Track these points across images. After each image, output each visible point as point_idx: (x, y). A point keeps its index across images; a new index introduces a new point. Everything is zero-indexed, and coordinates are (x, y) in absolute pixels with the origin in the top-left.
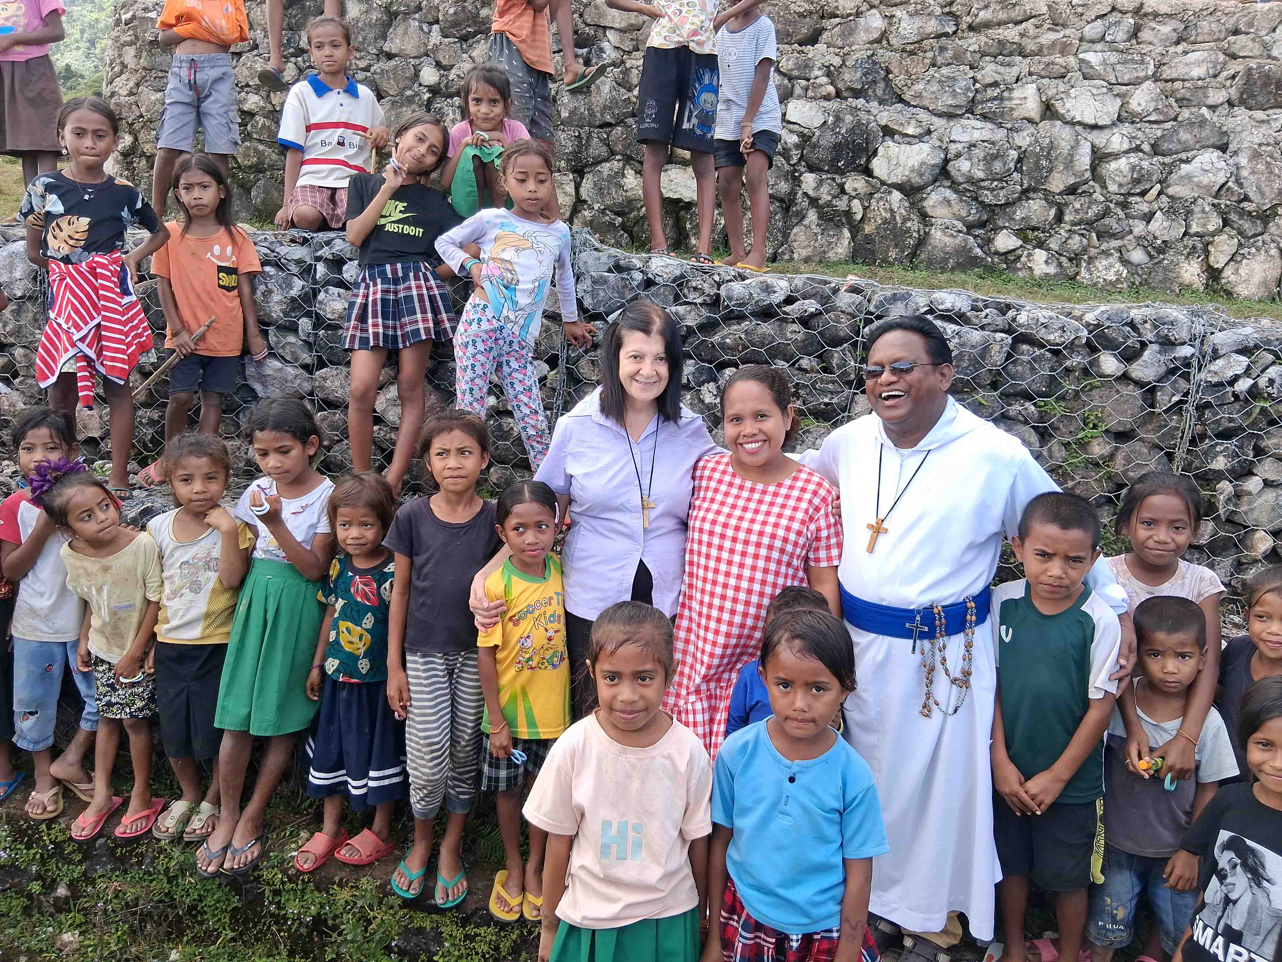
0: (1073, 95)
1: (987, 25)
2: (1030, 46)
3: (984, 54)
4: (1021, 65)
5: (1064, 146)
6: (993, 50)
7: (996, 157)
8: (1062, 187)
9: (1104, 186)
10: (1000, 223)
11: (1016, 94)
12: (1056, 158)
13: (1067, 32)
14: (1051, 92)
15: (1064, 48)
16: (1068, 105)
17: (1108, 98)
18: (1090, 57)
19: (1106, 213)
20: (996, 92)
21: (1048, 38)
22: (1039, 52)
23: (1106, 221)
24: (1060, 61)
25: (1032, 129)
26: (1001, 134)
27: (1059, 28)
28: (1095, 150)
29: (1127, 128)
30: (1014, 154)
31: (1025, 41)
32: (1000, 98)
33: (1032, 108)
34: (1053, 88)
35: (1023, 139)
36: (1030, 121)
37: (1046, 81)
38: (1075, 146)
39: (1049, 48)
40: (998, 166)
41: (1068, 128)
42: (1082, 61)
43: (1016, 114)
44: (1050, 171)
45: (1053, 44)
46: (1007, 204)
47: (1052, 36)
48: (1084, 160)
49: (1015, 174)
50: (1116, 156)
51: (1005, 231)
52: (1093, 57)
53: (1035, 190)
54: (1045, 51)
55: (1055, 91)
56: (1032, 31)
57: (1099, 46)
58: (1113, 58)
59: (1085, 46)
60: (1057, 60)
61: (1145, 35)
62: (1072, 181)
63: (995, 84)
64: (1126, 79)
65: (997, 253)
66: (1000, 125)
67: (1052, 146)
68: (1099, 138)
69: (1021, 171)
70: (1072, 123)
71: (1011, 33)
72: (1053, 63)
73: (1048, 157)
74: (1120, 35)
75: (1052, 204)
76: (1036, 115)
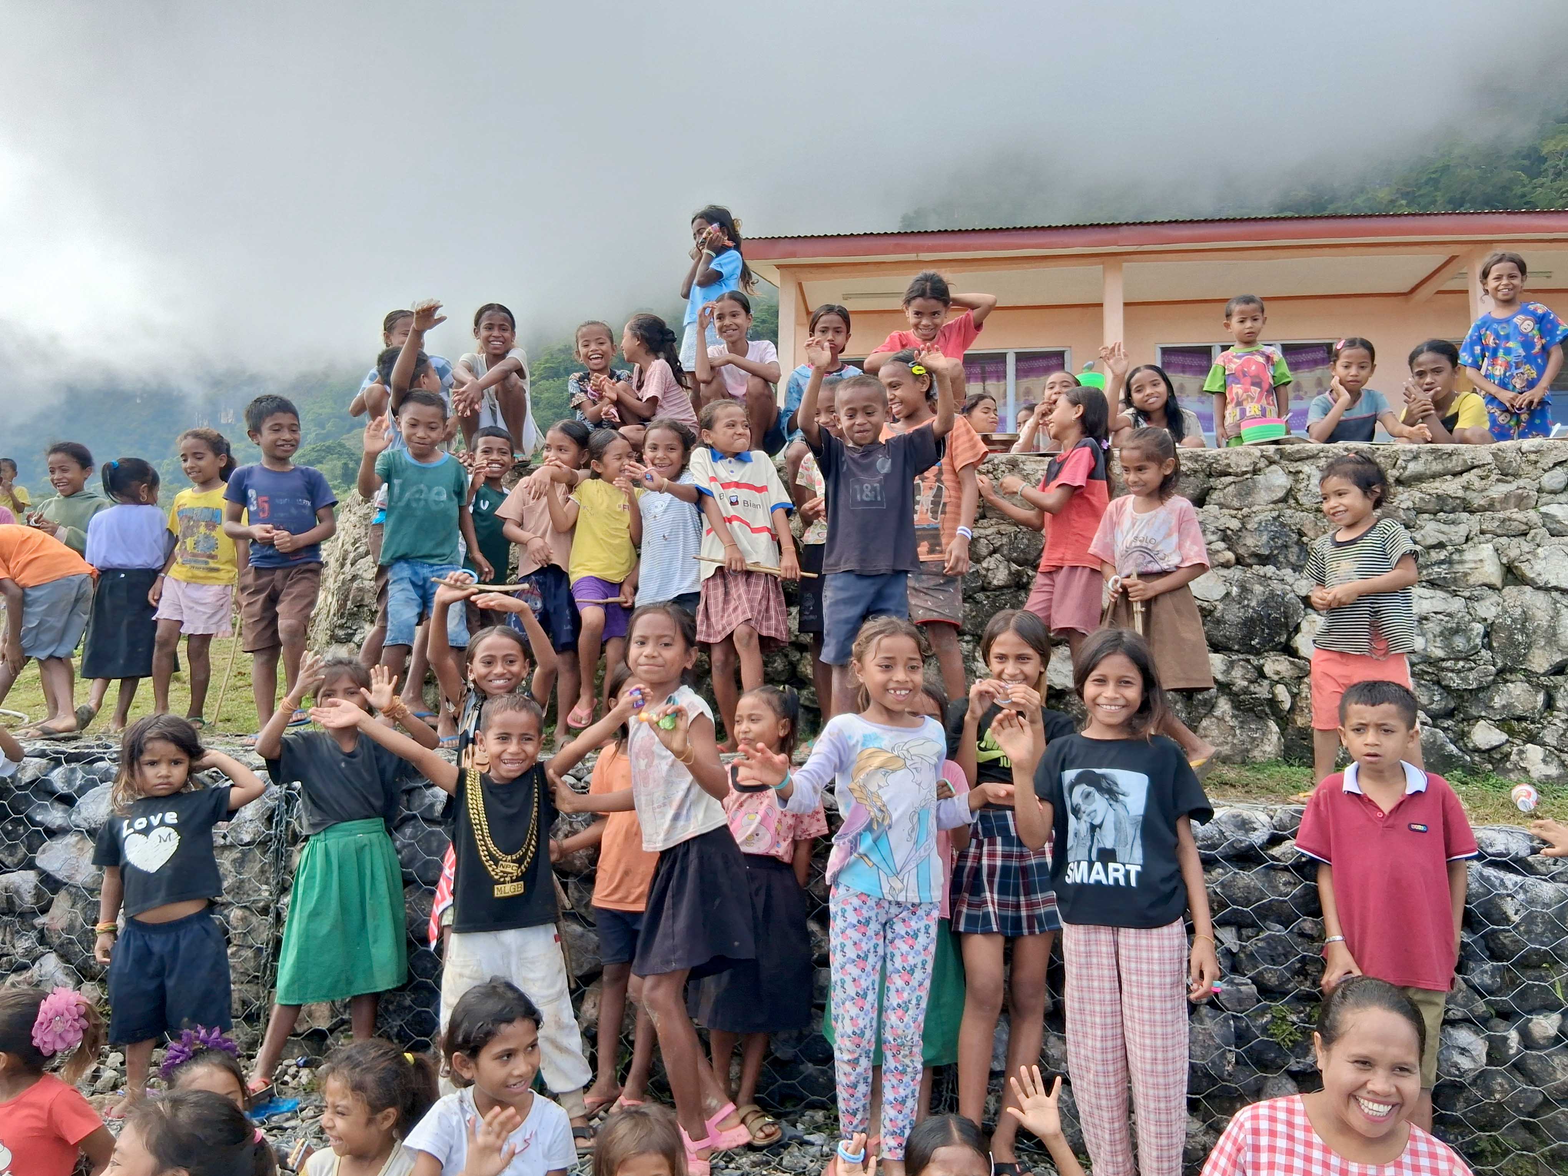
0: (1541, 555)
1: (1419, 478)
2: (1478, 501)
3: (1420, 511)
4: (1469, 523)
5: (1542, 616)
6: (1431, 506)
7: (1456, 631)
8: (1546, 666)
10: (1474, 712)
11: (1468, 556)
12: (1534, 632)
13: (1521, 482)
14: (1514, 553)
15: (1521, 502)
16: (1538, 567)
18: (1555, 510)
20: (1443, 554)
21: (1498, 491)
22: (1490, 506)
24: (1519, 516)
25: (1495, 597)
26: (1456, 605)
27: (1509, 478)
30: (1479, 628)
31: (1470, 495)
32: (1449, 561)
33: (1492, 572)
34: (1515, 548)
35: (1488, 609)
36: (1491, 587)
37: (1504, 540)
38: (1556, 616)
39: (1501, 502)
40: (1459, 642)
41: (1541, 594)
42: (1545, 515)
43: (1472, 580)
44: (1529, 647)
45: (1506, 498)
46: (1481, 689)
47: (1504, 488)
49: (1483, 652)
51: (1482, 722)
52: (1559, 511)
53: (1512, 671)
54: (1498, 506)
55: (1518, 552)
56: (1477, 484)
57: (1563, 498)
59: (1546, 498)
60: (1514, 516)
62: (1558, 658)
63: (1441, 546)
65: (1477, 750)
66: (1455, 594)
67: (1526, 617)
69: (1489, 647)
70: (1546, 589)
71: (1452, 487)
72: (1510, 519)
73: (1523, 630)
75: (1538, 687)
76: (1496, 580)
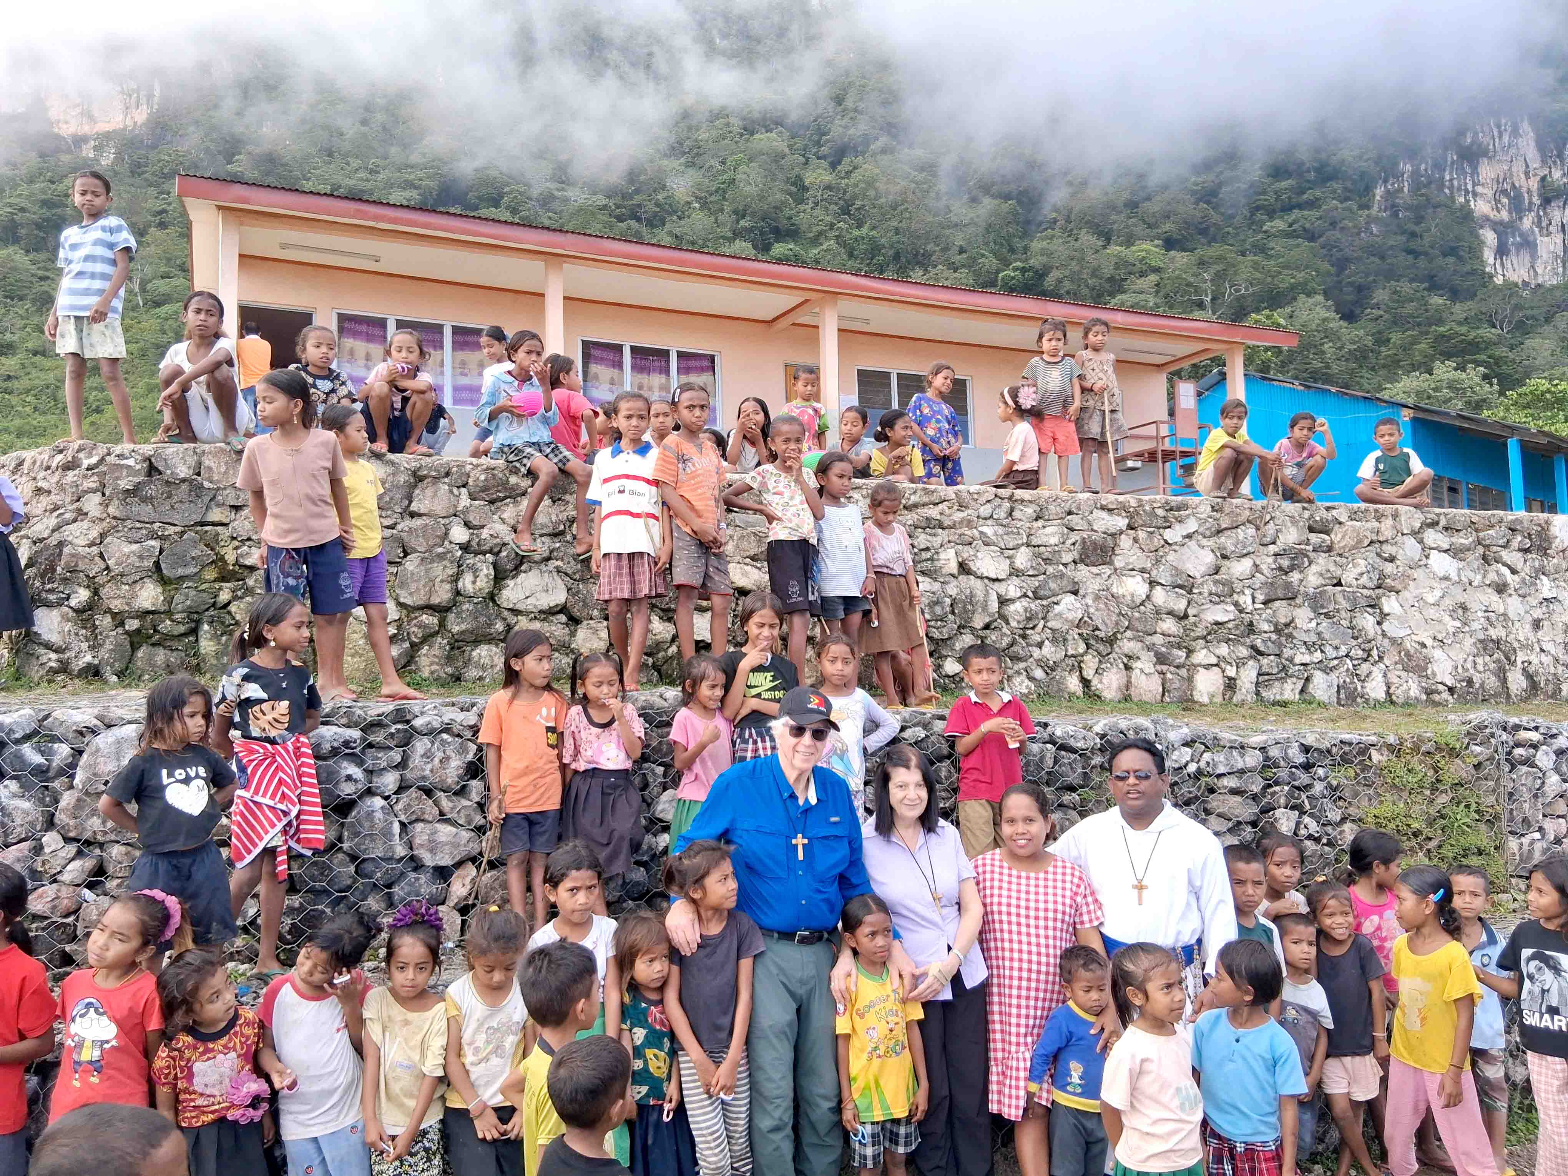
0: (979, 557)
1: (916, 506)
2: (947, 522)
3: (916, 527)
4: (942, 536)
5: (980, 595)
6: (923, 524)
7: (937, 603)
8: (982, 625)
9: (1008, 623)
10: (944, 653)
11: (942, 556)
12: (976, 604)
13: (970, 511)
14: (965, 555)
15: (969, 524)
16: (978, 565)
17: (1002, 559)
18: (985, 529)
19: (1012, 644)
20: (928, 555)
21: (958, 516)
22: (953, 527)
23: (1015, 649)
24: (968, 532)
25: (954, 583)
26: (936, 586)
27: (963, 509)
28: (999, 596)
29: (1015, 580)
30: (948, 601)
31: (943, 518)
32: (931, 559)
33: (953, 567)
34: (967, 552)
35: (952, 590)
36: (953, 576)
37: (960, 547)
38: (987, 594)
39: (959, 523)
40: (938, 610)
41: (979, 581)
42: (981, 533)
43: (944, 571)
44: (973, 613)
45: (962, 520)
46: (949, 638)
47: (961, 515)
48: (994, 606)
49: (950, 616)
50: (1012, 601)
52: (988, 530)
53: (964, 627)
54: (957, 526)
56: (947, 511)
57: (990, 522)
58: (1001, 530)
59: (982, 522)
61: (1017, 514)
62: (987, 620)
63: (927, 549)
64: (1011, 546)
65: (947, 676)
66: (935, 580)
67: (972, 595)
68: (1001, 588)
69: (953, 612)
70: (981, 578)
71: (933, 512)
72: (963, 534)
73: (971, 603)
74: (1001, 514)
75: (977, 636)
76: (955, 572)
